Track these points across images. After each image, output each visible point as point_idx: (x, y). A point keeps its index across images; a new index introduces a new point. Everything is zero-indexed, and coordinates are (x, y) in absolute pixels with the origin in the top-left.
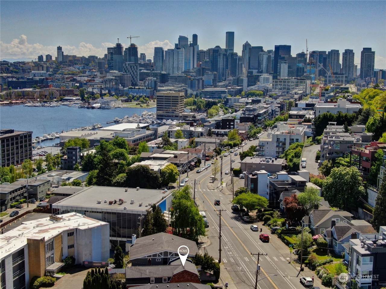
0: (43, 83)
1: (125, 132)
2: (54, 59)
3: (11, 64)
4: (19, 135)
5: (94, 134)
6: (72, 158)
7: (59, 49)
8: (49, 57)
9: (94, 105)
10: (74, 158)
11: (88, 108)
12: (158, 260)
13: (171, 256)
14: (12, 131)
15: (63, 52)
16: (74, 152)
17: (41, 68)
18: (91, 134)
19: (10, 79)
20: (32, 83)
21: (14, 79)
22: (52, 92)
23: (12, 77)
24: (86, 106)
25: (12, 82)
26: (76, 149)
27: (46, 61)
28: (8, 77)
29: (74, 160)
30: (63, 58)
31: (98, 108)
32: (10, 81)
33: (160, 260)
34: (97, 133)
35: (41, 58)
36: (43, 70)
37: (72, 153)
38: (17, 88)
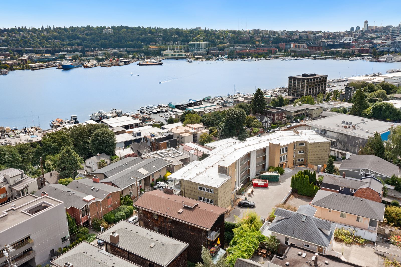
0: (349, 45)
1: (393, 79)
2: (361, 29)
3: (332, 33)
4: (318, 77)
5: (374, 79)
6: (348, 94)
7: (366, 22)
8: (358, 28)
9: (381, 60)
10: (349, 94)
11: (376, 62)
12: (360, 174)
13: (371, 174)
14: (315, 75)
15: (368, 24)
16: (350, 90)
17: (350, 35)
18: (371, 79)
19: (329, 43)
20: (342, 45)
21: (331, 43)
22: (354, 51)
23: (330, 42)
24: (375, 60)
25: (330, 44)
26: (352, 88)
27: (355, 31)
28: (328, 42)
29: (349, 95)
30: (367, 29)
31: (384, 62)
32: (328, 44)
33: (362, 174)
34: (375, 79)
35: (352, 29)
36: (352, 37)
37: (348, 90)
38: (332, 49)
